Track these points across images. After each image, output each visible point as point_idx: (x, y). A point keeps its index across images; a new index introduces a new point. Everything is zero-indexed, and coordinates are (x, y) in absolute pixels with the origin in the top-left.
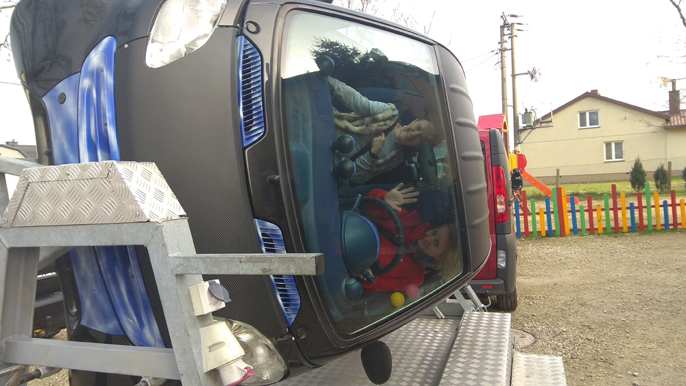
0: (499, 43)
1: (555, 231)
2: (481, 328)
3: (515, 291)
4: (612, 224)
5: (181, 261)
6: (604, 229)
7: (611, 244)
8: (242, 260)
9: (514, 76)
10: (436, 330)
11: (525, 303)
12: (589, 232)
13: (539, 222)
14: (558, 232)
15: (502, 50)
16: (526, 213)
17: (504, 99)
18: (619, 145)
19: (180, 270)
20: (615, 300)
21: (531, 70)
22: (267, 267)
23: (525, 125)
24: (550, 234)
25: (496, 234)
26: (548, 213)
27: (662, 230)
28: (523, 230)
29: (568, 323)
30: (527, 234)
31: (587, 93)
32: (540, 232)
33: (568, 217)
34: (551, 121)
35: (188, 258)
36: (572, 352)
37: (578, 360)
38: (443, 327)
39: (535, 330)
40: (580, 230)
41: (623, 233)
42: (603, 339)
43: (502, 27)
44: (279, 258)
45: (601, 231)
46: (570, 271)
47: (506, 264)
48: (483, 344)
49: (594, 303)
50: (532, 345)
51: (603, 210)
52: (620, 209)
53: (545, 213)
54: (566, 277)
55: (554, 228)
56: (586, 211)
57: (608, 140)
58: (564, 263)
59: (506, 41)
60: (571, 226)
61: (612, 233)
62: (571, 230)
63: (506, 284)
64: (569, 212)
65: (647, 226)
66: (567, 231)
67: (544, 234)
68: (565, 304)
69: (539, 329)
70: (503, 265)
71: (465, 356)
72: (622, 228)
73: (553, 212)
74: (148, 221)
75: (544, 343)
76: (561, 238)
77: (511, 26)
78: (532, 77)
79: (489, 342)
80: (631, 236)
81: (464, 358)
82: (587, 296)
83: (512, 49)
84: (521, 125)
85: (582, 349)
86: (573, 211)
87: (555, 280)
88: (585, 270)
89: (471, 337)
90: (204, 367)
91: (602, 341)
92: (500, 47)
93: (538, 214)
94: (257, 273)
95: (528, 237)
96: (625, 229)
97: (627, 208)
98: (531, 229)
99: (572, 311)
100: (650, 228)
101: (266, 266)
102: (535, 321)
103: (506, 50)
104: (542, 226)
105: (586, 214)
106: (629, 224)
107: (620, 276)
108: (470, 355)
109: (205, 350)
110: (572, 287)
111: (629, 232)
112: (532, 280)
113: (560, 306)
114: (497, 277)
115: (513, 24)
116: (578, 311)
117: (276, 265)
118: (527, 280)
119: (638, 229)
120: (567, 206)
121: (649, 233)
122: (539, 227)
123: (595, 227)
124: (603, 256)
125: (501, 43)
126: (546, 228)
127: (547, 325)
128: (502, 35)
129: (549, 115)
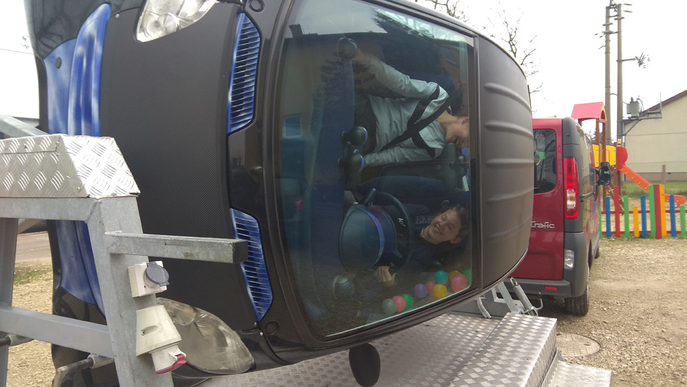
0: (604, 25)
1: (649, 232)
2: (516, 332)
3: (585, 295)
5: (115, 241)
8: (167, 242)
9: (620, 61)
10: (478, 330)
11: (599, 308)
13: (632, 223)
14: (654, 234)
15: (608, 33)
16: (618, 212)
17: (608, 87)
19: (114, 250)
21: (639, 56)
22: (189, 252)
23: (630, 115)
24: (644, 235)
25: (565, 232)
26: (643, 212)
28: (613, 229)
29: (643, 333)
30: (618, 234)
32: (632, 232)
33: (666, 218)
34: (660, 113)
35: (121, 237)
36: (639, 365)
37: (643, 375)
38: (486, 328)
39: (603, 338)
40: (679, 232)
42: (679, 354)
43: (608, 8)
44: (200, 242)
46: (658, 277)
47: (574, 265)
48: (512, 349)
49: (678, 313)
50: (595, 354)
53: (639, 212)
54: (652, 283)
55: (649, 229)
58: (653, 268)
59: (611, 24)
60: (668, 228)
62: (668, 232)
63: (572, 286)
64: (667, 211)
66: (664, 233)
67: (637, 235)
68: (645, 313)
69: (608, 337)
70: (571, 266)
71: (488, 360)
73: (648, 212)
74: (88, 197)
75: (609, 353)
76: (657, 241)
77: (617, 7)
78: (640, 63)
79: (520, 348)
81: (485, 363)
82: (671, 306)
83: (619, 32)
84: (626, 116)
85: (652, 363)
86: (672, 212)
87: (639, 286)
89: (501, 341)
90: (137, 351)
91: (677, 357)
92: (604, 29)
93: (631, 212)
94: (180, 257)
95: (619, 237)
98: (622, 229)
99: (650, 320)
101: (188, 250)
102: (605, 329)
103: (611, 33)
104: (636, 226)
108: (493, 361)
109: (139, 333)
110: (656, 294)
112: (613, 284)
113: (637, 314)
114: (563, 278)
115: (620, 5)
116: (658, 320)
117: (197, 250)
118: (606, 284)
120: (665, 205)
122: (631, 228)
125: (607, 25)
126: (640, 229)
127: (618, 333)
128: (608, 17)
129: (657, 107)
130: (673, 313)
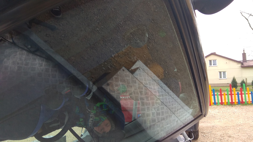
4: (230, 101)
6: (227, 103)
7: (232, 109)
11: (201, 135)
12: (221, 104)
18: (224, 73)
20: (244, 134)
27: (251, 104)
31: (212, 53)
33: (212, 98)
40: (217, 103)
41: (235, 105)
45: (225, 104)
46: (218, 120)
51: (226, 95)
52: (233, 94)
54: (216, 123)
56: (219, 95)
57: (220, 71)
60: (213, 101)
61: (230, 105)
62: (213, 103)
65: (244, 102)
68: (221, 136)
72: (234, 103)
80: (238, 106)
82: (230, 132)
86: (214, 95)
87: (213, 124)
88: (225, 120)
96: (236, 103)
97: (236, 94)
100: (246, 103)
105: (219, 97)
106: (237, 101)
107: (242, 123)
110: (221, 128)
111: (237, 104)
113: (218, 137)
116: (228, 140)
119: (240, 103)
121: (246, 105)
123: (223, 101)
124: (231, 114)
130: (232, 136)
